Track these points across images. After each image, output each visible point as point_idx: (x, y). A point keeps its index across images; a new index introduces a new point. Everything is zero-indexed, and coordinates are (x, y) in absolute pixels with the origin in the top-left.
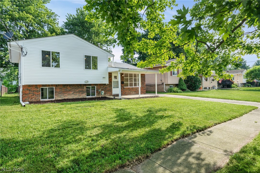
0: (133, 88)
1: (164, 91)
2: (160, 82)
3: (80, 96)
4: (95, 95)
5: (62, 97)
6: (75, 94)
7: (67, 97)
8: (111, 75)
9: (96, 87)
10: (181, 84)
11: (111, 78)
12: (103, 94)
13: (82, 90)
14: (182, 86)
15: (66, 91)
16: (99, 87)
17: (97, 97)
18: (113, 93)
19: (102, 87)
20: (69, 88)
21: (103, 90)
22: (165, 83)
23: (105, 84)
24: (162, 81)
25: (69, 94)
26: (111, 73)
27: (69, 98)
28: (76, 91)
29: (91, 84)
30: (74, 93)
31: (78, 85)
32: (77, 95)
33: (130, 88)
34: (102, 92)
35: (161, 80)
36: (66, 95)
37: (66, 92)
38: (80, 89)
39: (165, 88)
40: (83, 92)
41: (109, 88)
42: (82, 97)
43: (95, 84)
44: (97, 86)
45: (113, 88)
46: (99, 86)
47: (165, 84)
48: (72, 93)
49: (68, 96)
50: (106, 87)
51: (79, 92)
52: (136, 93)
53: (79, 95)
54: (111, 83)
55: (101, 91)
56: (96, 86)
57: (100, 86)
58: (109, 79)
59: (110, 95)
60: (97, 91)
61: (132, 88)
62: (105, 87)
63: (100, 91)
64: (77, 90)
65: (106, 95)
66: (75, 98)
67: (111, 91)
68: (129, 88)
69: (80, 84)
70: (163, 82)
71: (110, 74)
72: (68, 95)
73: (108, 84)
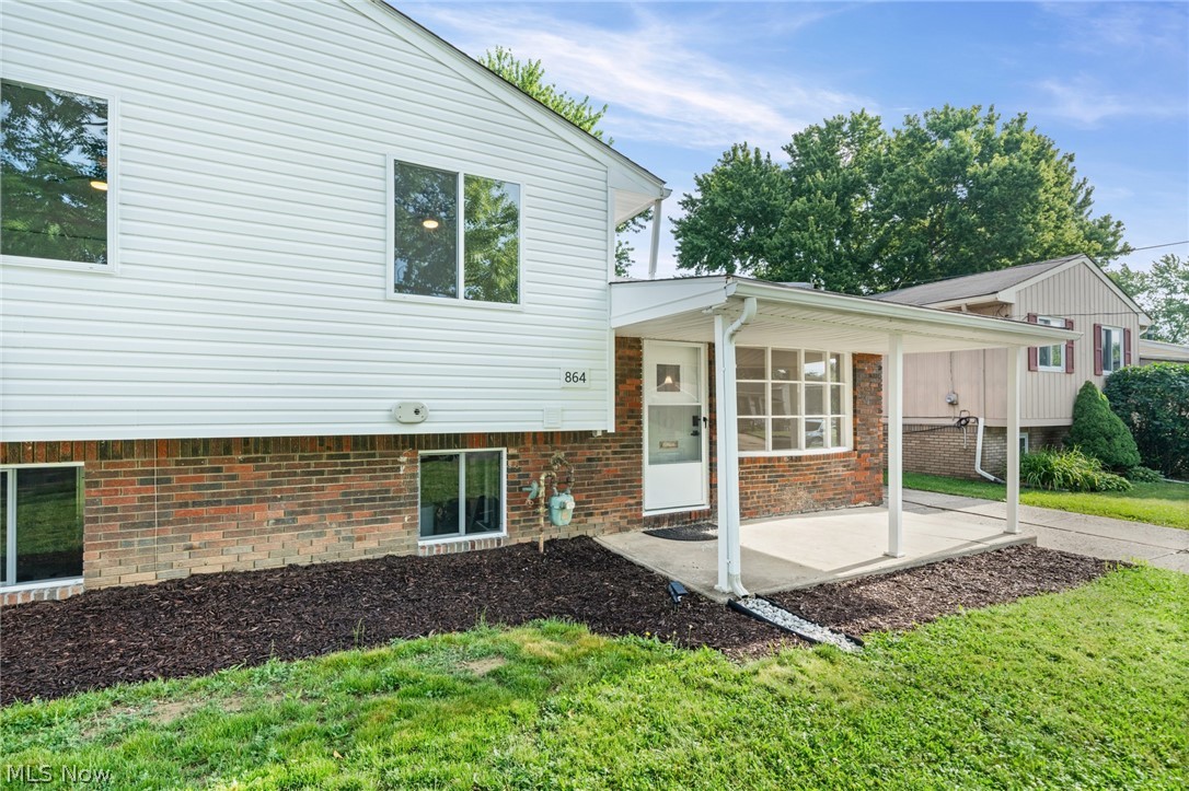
0: (799, 459)
1: (979, 471)
2: (945, 410)
3: (359, 546)
4: (496, 526)
5: (162, 558)
6: (302, 527)
7: (225, 559)
8: (632, 353)
9: (510, 457)
10: (1093, 430)
11: (636, 381)
12: (563, 519)
13: (376, 485)
14: (1108, 439)
15: (208, 503)
16: (532, 454)
17: (514, 542)
18: (647, 504)
19: (562, 455)
20: (247, 473)
21: (563, 484)
22: (981, 421)
23: (584, 436)
24: (962, 406)
25: (247, 532)
26: (638, 341)
27: (241, 568)
28: (314, 497)
29: (464, 435)
30: (301, 520)
31: (339, 441)
32: (330, 532)
33: (779, 459)
34: (556, 501)
35: (953, 397)
36: (216, 535)
37: (211, 508)
38: (361, 482)
39: (983, 452)
40: (384, 505)
41: (616, 465)
42: (373, 551)
43: (497, 435)
44: (515, 445)
45: (651, 463)
46: (529, 445)
47: (987, 429)
48: (278, 521)
49: (235, 550)
50: (594, 453)
51: (349, 504)
52: (816, 495)
53: (346, 531)
54: (631, 423)
55: (549, 494)
56: (504, 445)
57: (542, 446)
58: (617, 393)
59: (624, 523)
60: (516, 489)
61: (791, 458)
62: (584, 453)
63: (543, 490)
64: (331, 492)
65: (591, 520)
66: (303, 561)
67: (630, 484)
68: (770, 459)
69: (356, 438)
70: (964, 415)
71: (628, 351)
72: (232, 534)
73: (611, 429)
